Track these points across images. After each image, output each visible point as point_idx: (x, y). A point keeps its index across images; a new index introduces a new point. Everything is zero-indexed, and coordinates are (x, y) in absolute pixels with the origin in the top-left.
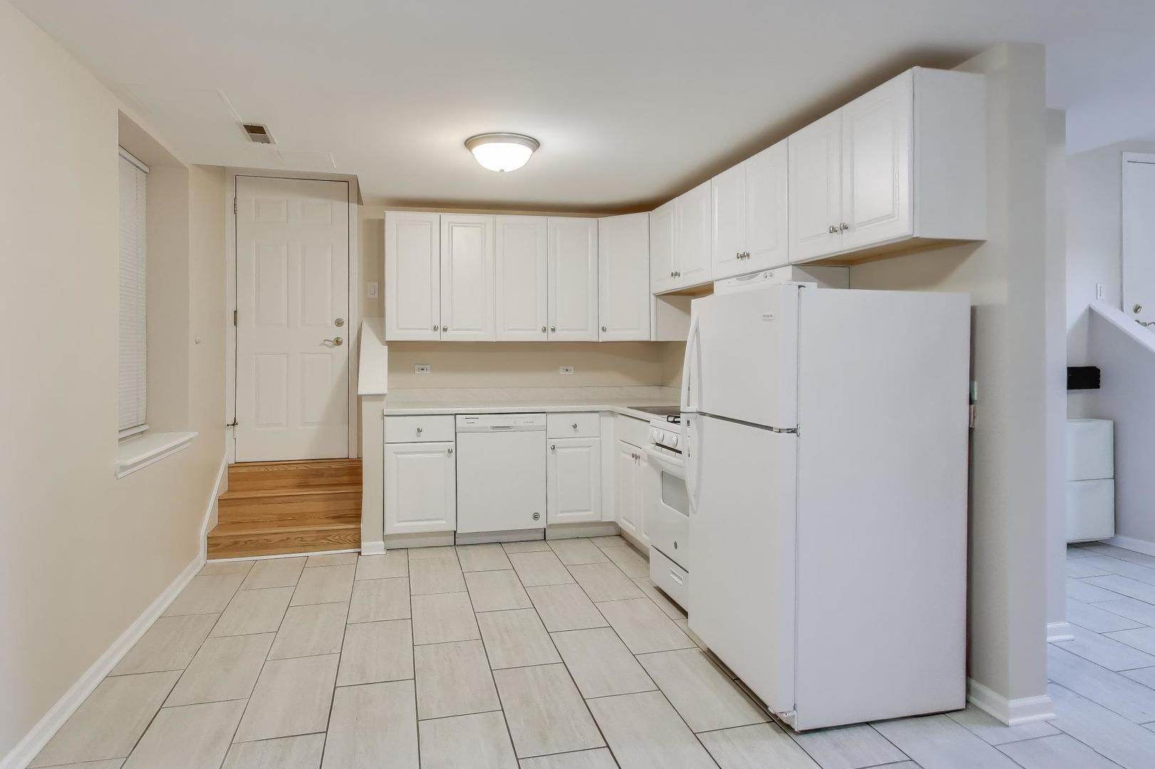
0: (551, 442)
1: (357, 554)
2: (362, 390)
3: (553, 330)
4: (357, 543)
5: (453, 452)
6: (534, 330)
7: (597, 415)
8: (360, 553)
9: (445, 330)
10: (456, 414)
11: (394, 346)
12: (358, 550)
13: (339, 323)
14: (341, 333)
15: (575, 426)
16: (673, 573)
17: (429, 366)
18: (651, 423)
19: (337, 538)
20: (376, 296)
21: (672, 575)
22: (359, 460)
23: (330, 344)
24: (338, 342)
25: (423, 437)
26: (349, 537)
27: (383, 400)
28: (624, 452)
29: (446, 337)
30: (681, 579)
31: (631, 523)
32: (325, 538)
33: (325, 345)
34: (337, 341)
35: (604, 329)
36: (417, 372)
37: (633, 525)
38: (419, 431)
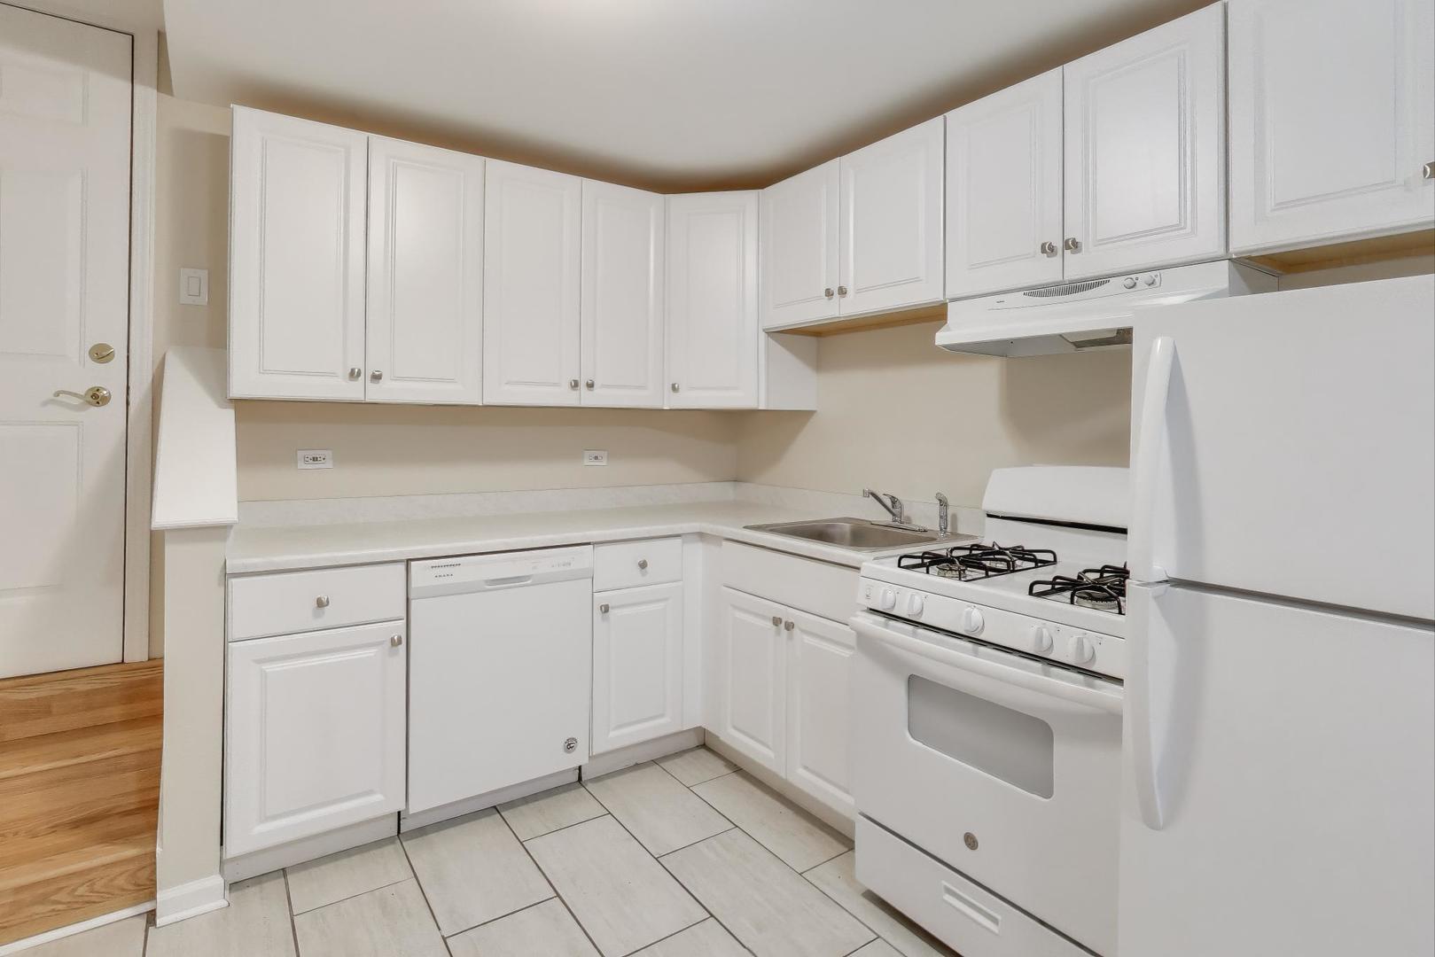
0: (601, 599)
1: (142, 922)
2: (164, 516)
3: (590, 386)
4: (148, 889)
5: (404, 642)
6: (555, 385)
7: (678, 541)
8: (151, 917)
9: (376, 377)
10: (409, 561)
11: (250, 411)
12: (147, 907)
13: (101, 354)
14: (110, 377)
15: (643, 565)
16: (949, 891)
17: (328, 454)
18: (863, 572)
19: (81, 891)
20: (204, 300)
21: (947, 897)
22: (155, 664)
23: (76, 401)
24: (97, 398)
25: (330, 615)
26: (121, 881)
27: (224, 539)
28: (735, 607)
29: (377, 393)
30: (995, 921)
31: (763, 743)
32: (43, 900)
33: (62, 404)
34: (95, 396)
35: (674, 389)
36: (301, 465)
37: (768, 747)
38: (321, 604)
